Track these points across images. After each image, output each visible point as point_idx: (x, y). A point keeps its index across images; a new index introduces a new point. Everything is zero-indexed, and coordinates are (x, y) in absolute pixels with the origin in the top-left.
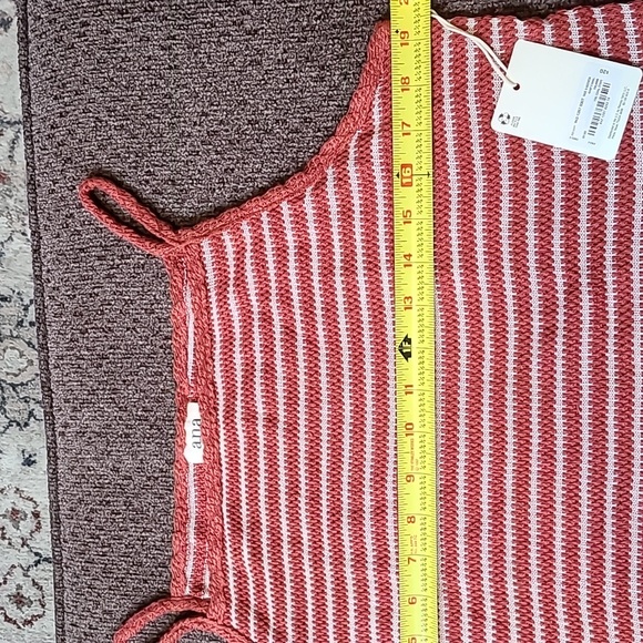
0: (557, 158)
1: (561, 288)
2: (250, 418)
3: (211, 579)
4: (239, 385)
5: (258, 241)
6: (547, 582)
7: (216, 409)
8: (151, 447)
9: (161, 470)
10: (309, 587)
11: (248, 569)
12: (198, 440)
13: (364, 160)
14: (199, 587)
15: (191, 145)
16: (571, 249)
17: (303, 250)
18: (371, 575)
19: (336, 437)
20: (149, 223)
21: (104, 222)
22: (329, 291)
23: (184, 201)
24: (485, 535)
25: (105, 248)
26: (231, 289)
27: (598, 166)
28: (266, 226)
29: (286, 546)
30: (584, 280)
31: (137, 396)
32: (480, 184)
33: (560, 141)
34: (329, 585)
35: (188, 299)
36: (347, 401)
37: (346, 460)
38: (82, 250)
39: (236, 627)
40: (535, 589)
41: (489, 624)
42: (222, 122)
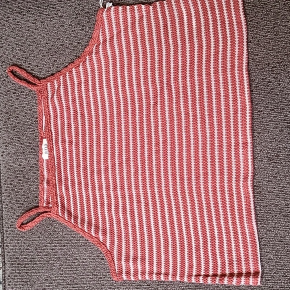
2: (64, 141)
3: (52, 199)
4: (60, 131)
5: (65, 82)
6: (160, 187)
7: (52, 140)
8: (32, 156)
9: (35, 164)
10: (85, 199)
11: (65, 195)
12: (46, 151)
13: (97, 53)
14: (48, 203)
15: (43, 54)
16: (161, 76)
17: (79, 84)
18: (104, 192)
19: (91, 146)
20: (31, 79)
21: (16, 81)
22: (88, 97)
23: (41, 72)
24: (140, 174)
25: (15, 90)
29: (76, 185)
30: (165, 85)
31: (27, 139)
32: (133, 58)
34: (91, 198)
36: (94, 133)
37: (95, 154)
38: (8, 91)
39: (60, 215)
40: (156, 191)
41: (143, 204)
42: (52, 45)
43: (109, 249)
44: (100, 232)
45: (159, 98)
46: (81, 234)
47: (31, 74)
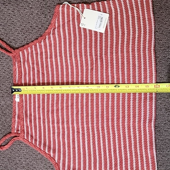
0: (93, 32)
1: (94, 59)
3: (20, 128)
5: (32, 52)
6: (92, 124)
8: (8, 99)
9: (10, 104)
10: (42, 129)
11: (29, 125)
12: (18, 96)
13: (54, 34)
14: (18, 130)
15: (18, 32)
16: (96, 51)
17: (41, 53)
18: (56, 125)
20: (9, 48)
22: (47, 62)
23: (16, 44)
24: (80, 114)
26: (26, 62)
27: (101, 34)
28: (33, 48)
29: (37, 120)
30: (99, 58)
31: (5, 87)
32: (78, 38)
33: (93, 29)
34: (47, 128)
35: (17, 65)
37: (50, 99)
39: (26, 139)
40: (90, 125)
41: (81, 134)
42: (25, 27)
43: (57, 162)
44: (52, 151)
45: (94, 66)
46: (39, 151)
47: (9, 45)
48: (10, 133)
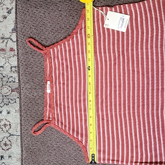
0: (116, 32)
1: (117, 55)
2: (60, 83)
3: (52, 116)
4: (57, 77)
5: (61, 49)
6: (116, 111)
7: (53, 82)
8: (40, 90)
9: (42, 95)
10: (71, 116)
11: (59, 113)
12: (49, 88)
13: (81, 33)
14: (49, 118)
15: (49, 32)
16: (118, 48)
17: (70, 50)
18: (83, 113)
19: (76, 86)
20: (40, 47)
21: (32, 47)
22: (74, 58)
23: (47, 42)
24: (104, 103)
25: (31, 52)
26: (56, 58)
27: (123, 33)
28: (63, 46)
29: (66, 108)
30: (121, 54)
31: (37, 80)
32: (102, 37)
33: (116, 29)
34: (75, 115)
35: (48, 60)
36: (78, 79)
37: (78, 91)
38: (27, 52)
39: (57, 125)
40: (113, 113)
41: (105, 120)
42: (54, 27)
43: (84, 145)
44: (79, 135)
45: (117, 61)
46: (69, 136)
47: (41, 43)
48: (43, 120)
